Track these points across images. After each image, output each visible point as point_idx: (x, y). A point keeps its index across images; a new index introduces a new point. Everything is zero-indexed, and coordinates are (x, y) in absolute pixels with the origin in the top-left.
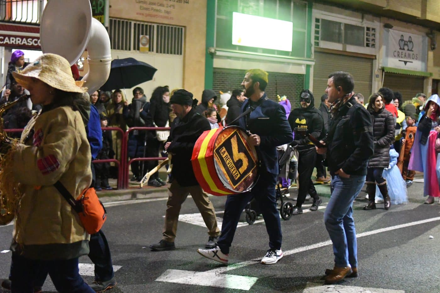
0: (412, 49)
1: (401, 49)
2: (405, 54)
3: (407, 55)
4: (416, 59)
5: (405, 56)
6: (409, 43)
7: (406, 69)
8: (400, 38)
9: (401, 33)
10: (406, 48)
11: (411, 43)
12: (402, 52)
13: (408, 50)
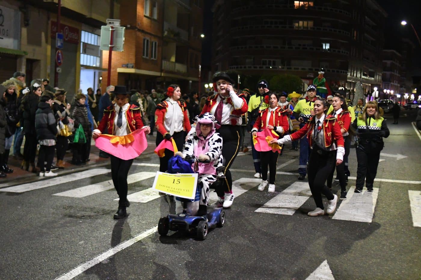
11: (2, 17)
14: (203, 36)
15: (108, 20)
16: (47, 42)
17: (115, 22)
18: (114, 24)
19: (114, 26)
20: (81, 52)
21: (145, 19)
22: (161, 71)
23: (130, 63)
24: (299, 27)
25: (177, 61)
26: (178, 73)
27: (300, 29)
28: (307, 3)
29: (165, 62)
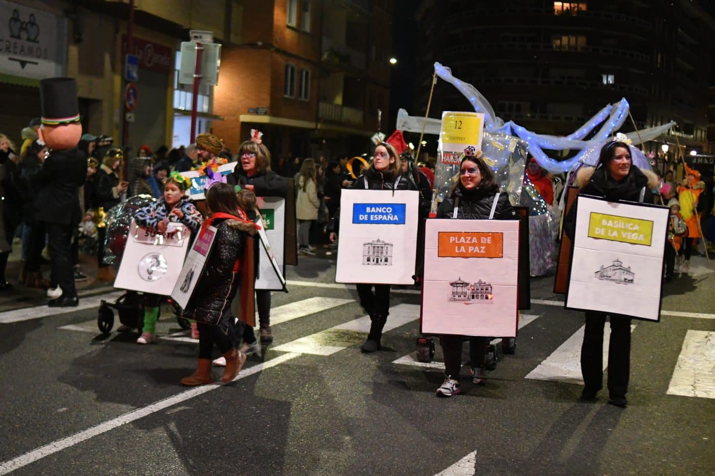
0: (36, 38)
1: (12, 36)
2: (23, 46)
3: (26, 48)
4: (46, 58)
5: (22, 50)
6: (29, 26)
7: (24, 76)
8: (11, 16)
9: (14, 6)
10: (24, 35)
11: (35, 27)
12: (15, 44)
13: (28, 39)
14: (393, 61)
15: (192, 32)
16: (114, 69)
17: (204, 36)
18: (204, 39)
19: (202, 43)
20: (176, 86)
21: (288, 32)
22: (317, 120)
23: (262, 106)
24: (561, 46)
25: (346, 103)
26: (348, 124)
27: (563, 50)
28: (576, 5)
29: (325, 104)
